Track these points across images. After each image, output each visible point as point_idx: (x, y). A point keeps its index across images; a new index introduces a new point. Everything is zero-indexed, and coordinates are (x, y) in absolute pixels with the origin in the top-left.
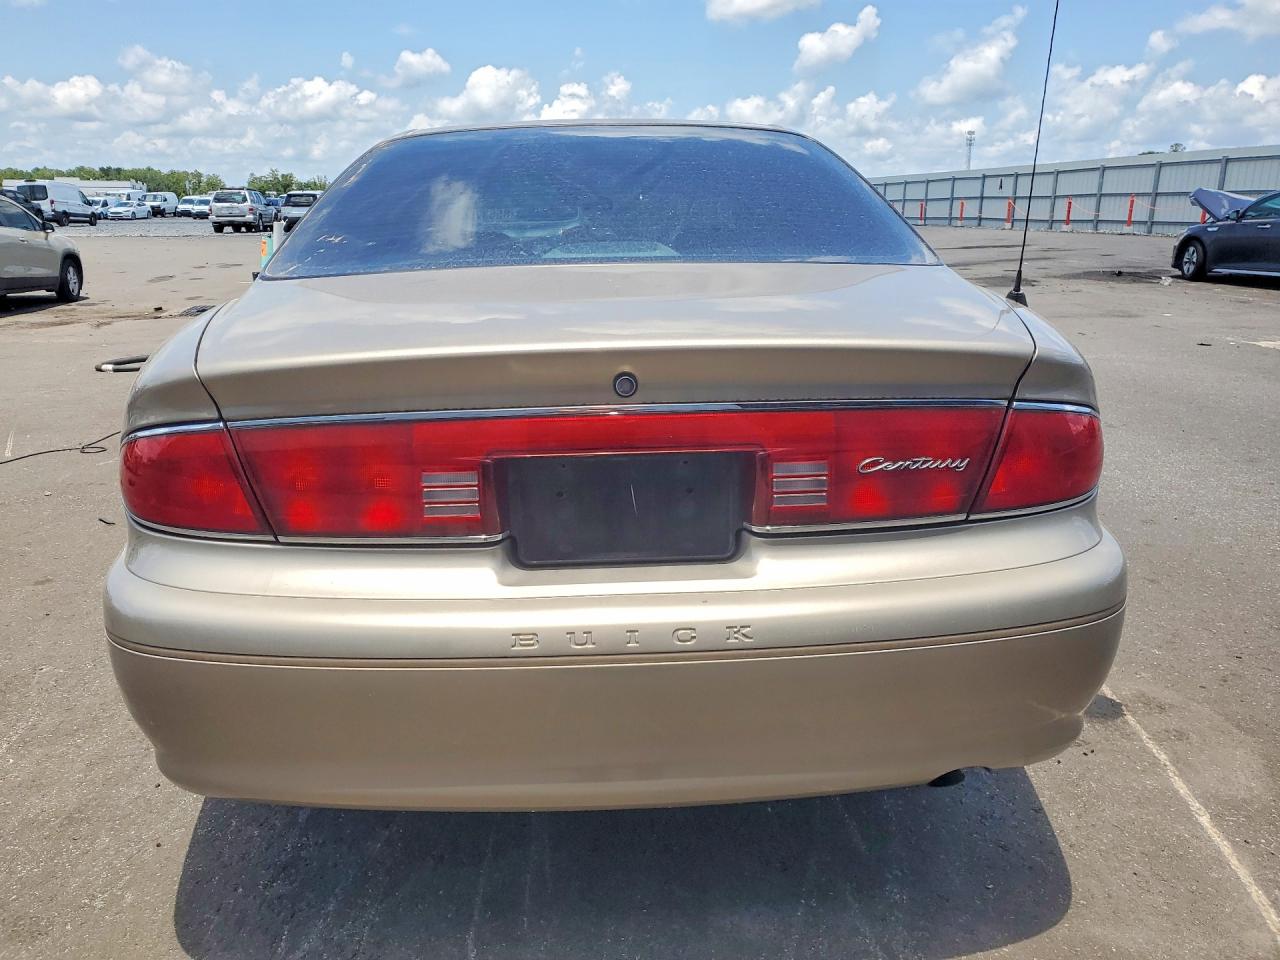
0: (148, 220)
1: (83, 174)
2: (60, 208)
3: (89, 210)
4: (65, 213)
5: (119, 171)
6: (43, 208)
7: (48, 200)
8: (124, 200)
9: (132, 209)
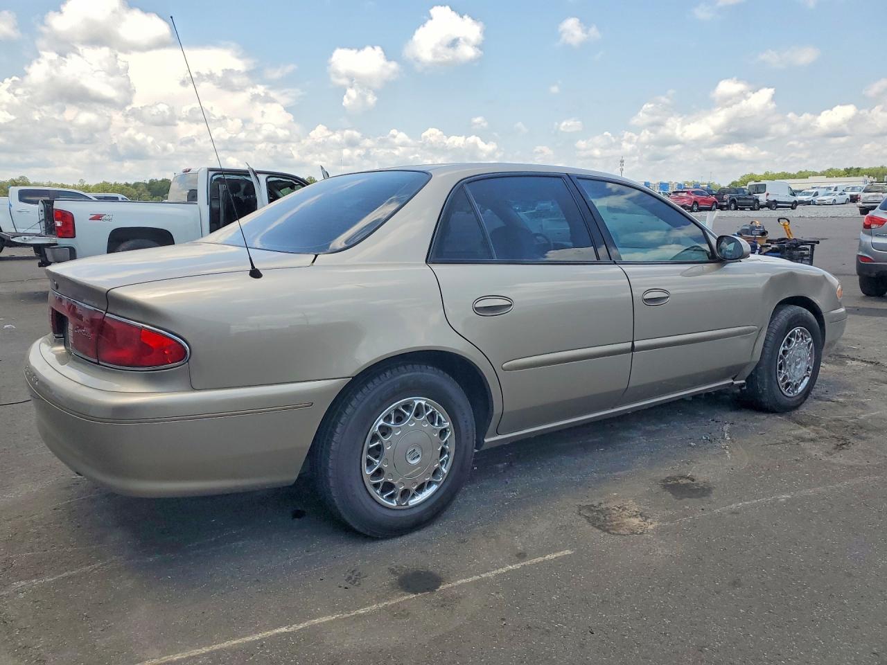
0: (846, 205)
1: (830, 173)
2: (771, 198)
3: (792, 199)
4: (775, 201)
5: (858, 169)
6: (760, 199)
7: (765, 194)
8: (832, 191)
9: (834, 198)
